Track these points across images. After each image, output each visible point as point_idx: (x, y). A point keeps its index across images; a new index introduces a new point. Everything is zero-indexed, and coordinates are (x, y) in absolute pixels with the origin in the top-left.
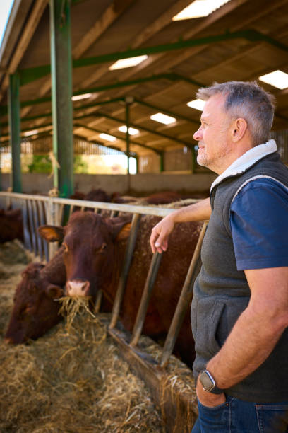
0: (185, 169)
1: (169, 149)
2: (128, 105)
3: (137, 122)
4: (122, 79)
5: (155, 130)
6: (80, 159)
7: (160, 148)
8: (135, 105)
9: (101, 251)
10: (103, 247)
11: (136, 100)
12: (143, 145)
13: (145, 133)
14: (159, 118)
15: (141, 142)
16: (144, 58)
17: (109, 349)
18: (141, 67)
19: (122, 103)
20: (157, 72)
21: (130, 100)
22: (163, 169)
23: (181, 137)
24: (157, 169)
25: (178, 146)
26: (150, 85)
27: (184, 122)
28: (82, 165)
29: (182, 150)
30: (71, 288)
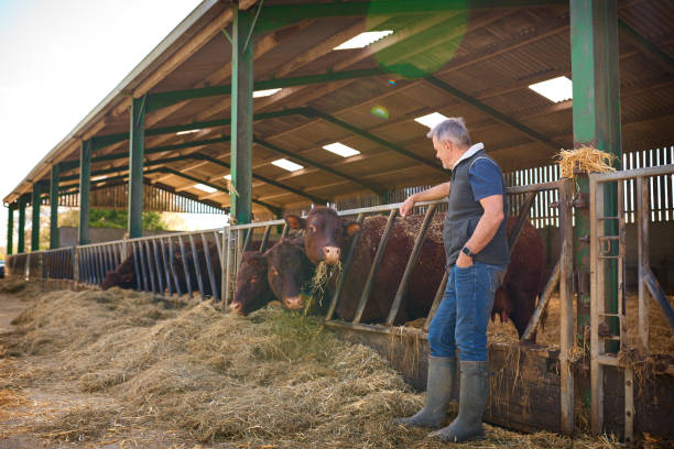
5: (275, 179)
14: (283, 163)
18: (276, 99)
27: (315, 170)
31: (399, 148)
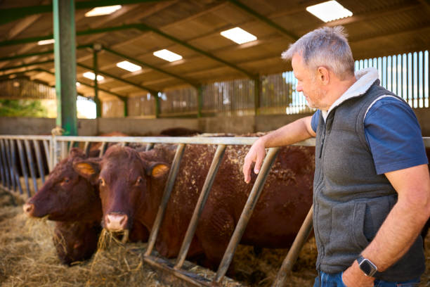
0: (148, 114)
1: (133, 96)
2: (96, 52)
3: (103, 68)
4: (94, 26)
5: (120, 77)
6: (40, 104)
7: (124, 95)
8: (103, 52)
9: (137, 184)
10: (139, 180)
11: (103, 47)
12: (107, 92)
13: (111, 80)
14: (125, 65)
15: (106, 88)
16: (118, 7)
17: (149, 276)
18: (115, 16)
19: (90, 49)
20: (128, 22)
21: (98, 47)
22: (127, 113)
23: (145, 84)
24: (121, 113)
25: (142, 93)
26: (119, 34)
27: (149, 70)
28: (41, 110)
29: (146, 97)
30: (109, 222)
31: (210, 54)
